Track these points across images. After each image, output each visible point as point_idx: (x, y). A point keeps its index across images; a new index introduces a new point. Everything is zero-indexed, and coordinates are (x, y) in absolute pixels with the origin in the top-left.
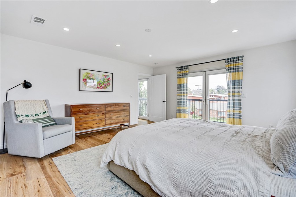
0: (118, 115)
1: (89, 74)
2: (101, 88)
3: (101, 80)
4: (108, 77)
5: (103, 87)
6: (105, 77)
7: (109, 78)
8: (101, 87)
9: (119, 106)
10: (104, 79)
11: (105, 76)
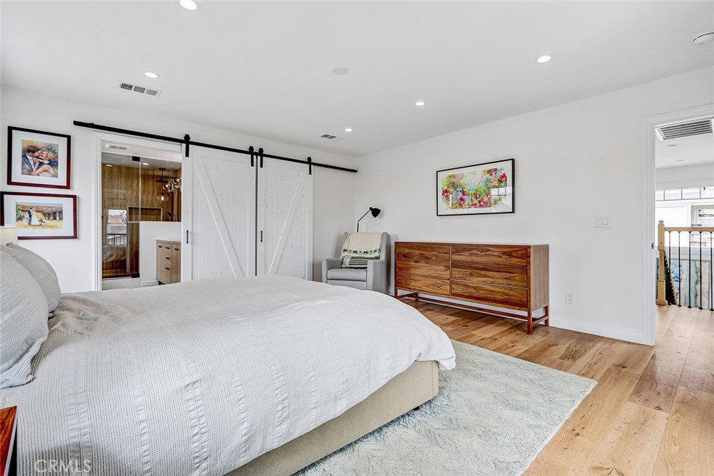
0: (485, 276)
1: (454, 176)
2: (481, 206)
3: (481, 185)
4: (499, 174)
5: (486, 203)
6: (491, 175)
7: (504, 176)
8: (480, 202)
9: (488, 253)
10: (488, 181)
11: (490, 172)
